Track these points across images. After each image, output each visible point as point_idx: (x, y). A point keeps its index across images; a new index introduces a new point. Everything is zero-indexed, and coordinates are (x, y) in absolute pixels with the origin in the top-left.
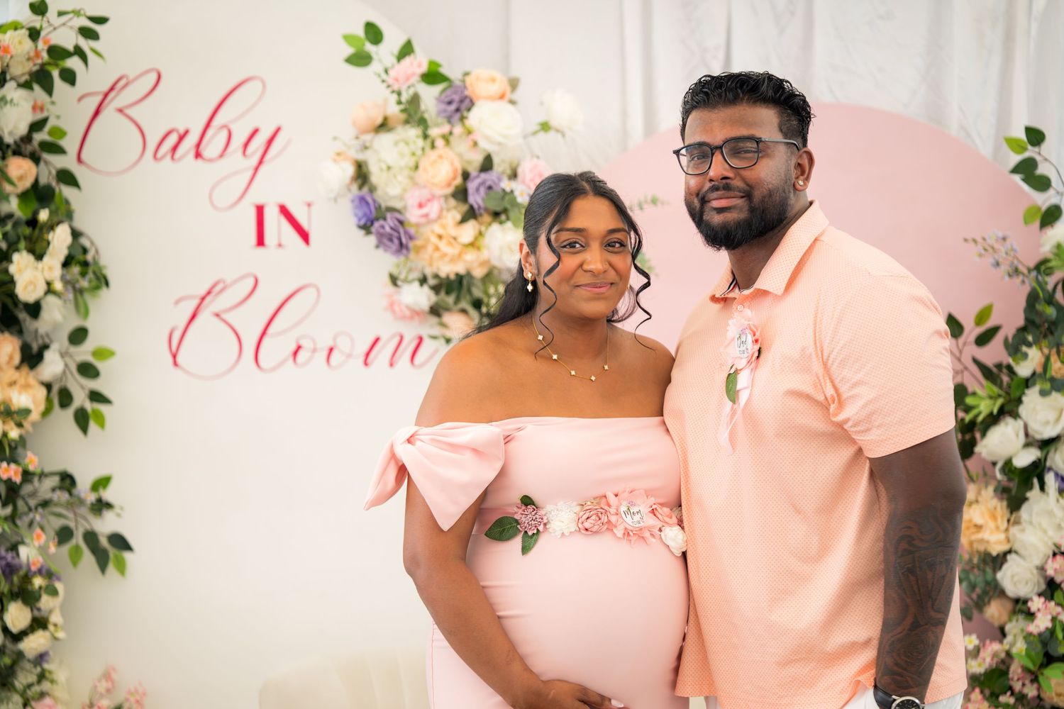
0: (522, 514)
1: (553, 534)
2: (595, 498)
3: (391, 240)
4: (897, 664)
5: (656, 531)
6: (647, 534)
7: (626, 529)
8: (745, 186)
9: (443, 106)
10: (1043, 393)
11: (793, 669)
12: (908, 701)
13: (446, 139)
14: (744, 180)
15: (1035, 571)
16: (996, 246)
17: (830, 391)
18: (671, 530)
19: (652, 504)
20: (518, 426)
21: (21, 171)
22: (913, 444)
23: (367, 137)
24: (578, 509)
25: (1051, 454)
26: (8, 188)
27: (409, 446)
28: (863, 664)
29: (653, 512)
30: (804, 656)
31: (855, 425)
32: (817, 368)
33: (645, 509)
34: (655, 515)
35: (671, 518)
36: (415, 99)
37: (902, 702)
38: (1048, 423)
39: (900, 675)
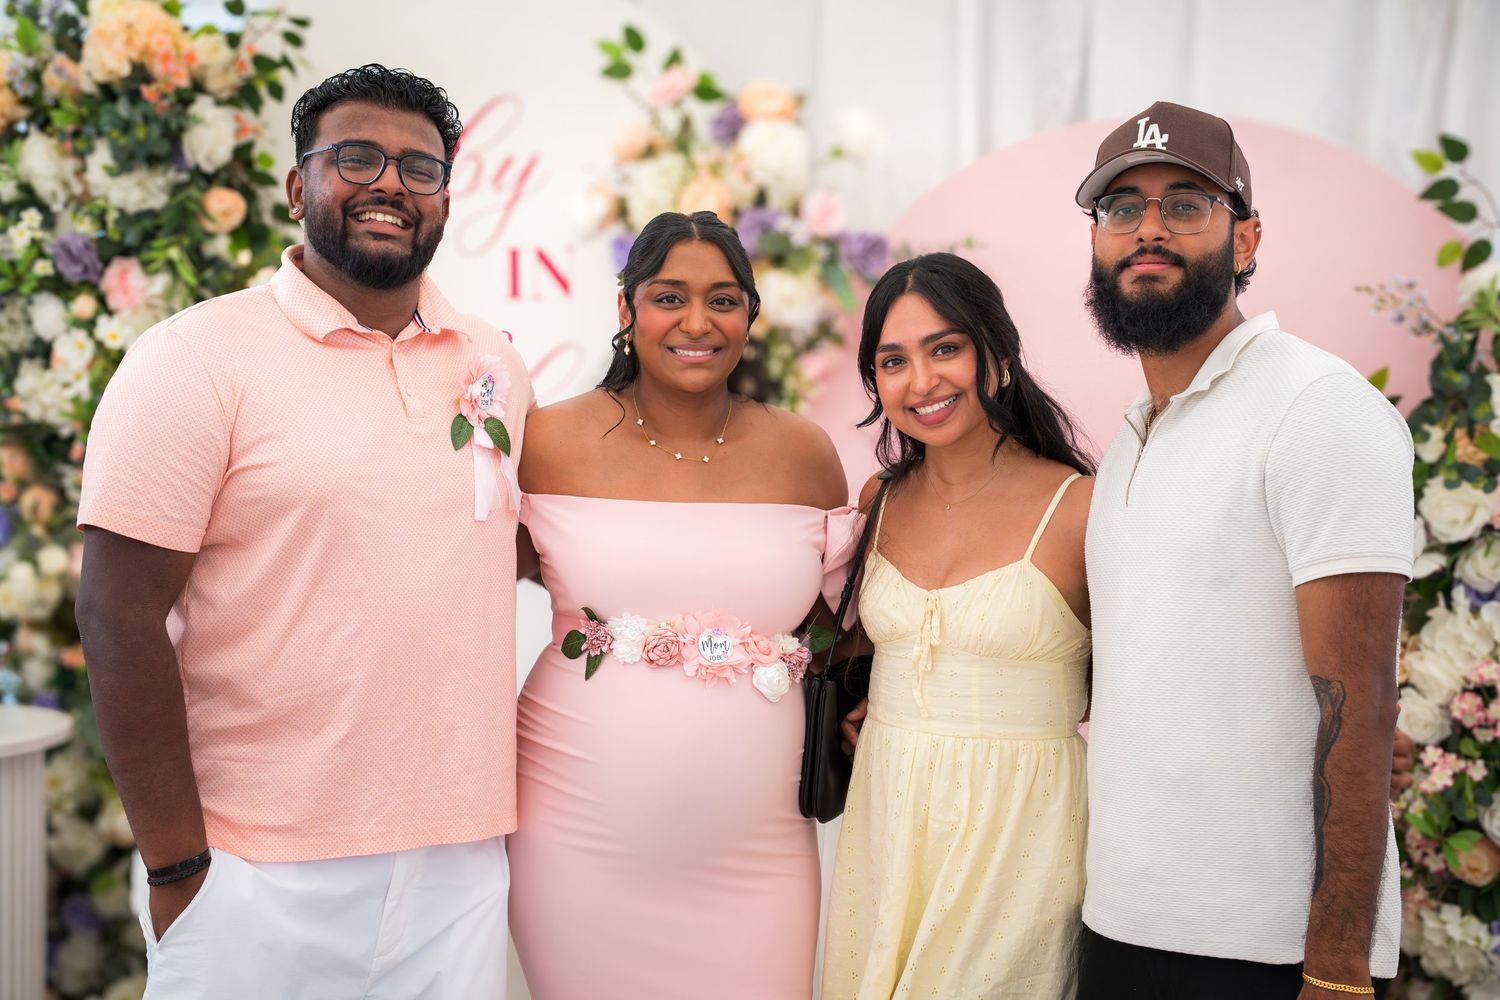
0: (587, 629)
1: (616, 659)
5: (744, 670)
7: (700, 665)
9: (715, 129)
10: (1450, 485)
13: (715, 170)
15: (1437, 711)
16: (1399, 295)
18: (763, 671)
19: (747, 634)
21: (224, 206)
23: (628, 167)
25: (1460, 563)
26: (209, 226)
29: (744, 646)
33: (734, 640)
34: (746, 650)
35: (769, 655)
36: (686, 125)
38: (1455, 522)
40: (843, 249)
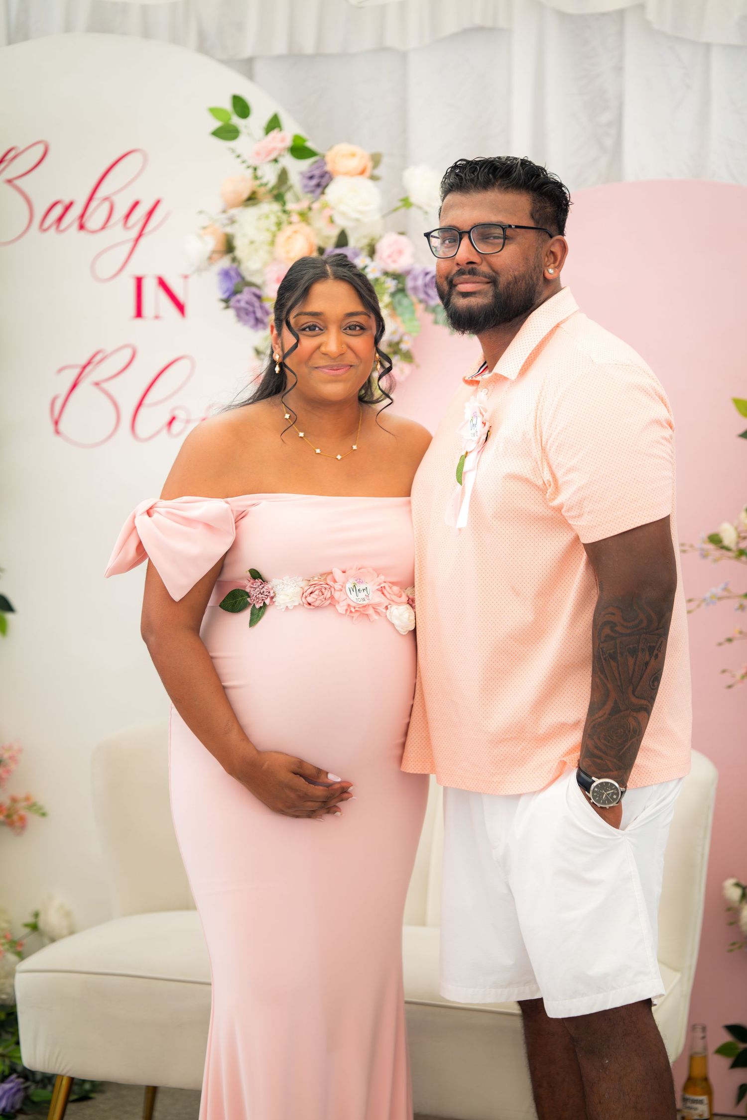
0: (252, 587)
1: (278, 608)
2: (322, 575)
3: (247, 314)
4: (597, 747)
5: (382, 609)
6: (371, 611)
7: (349, 605)
8: (491, 271)
9: (306, 181)
11: (505, 748)
12: (607, 783)
13: (305, 216)
14: (490, 265)
17: (547, 476)
18: (396, 608)
19: (382, 581)
20: (253, 502)
22: (620, 531)
23: (234, 212)
24: (304, 584)
27: (146, 516)
28: (572, 745)
29: (382, 590)
30: (515, 735)
31: (568, 511)
32: (537, 453)
33: (372, 587)
34: (383, 593)
35: (400, 597)
36: (283, 176)
37: (601, 784)
39: (600, 758)
40: (409, 284)
